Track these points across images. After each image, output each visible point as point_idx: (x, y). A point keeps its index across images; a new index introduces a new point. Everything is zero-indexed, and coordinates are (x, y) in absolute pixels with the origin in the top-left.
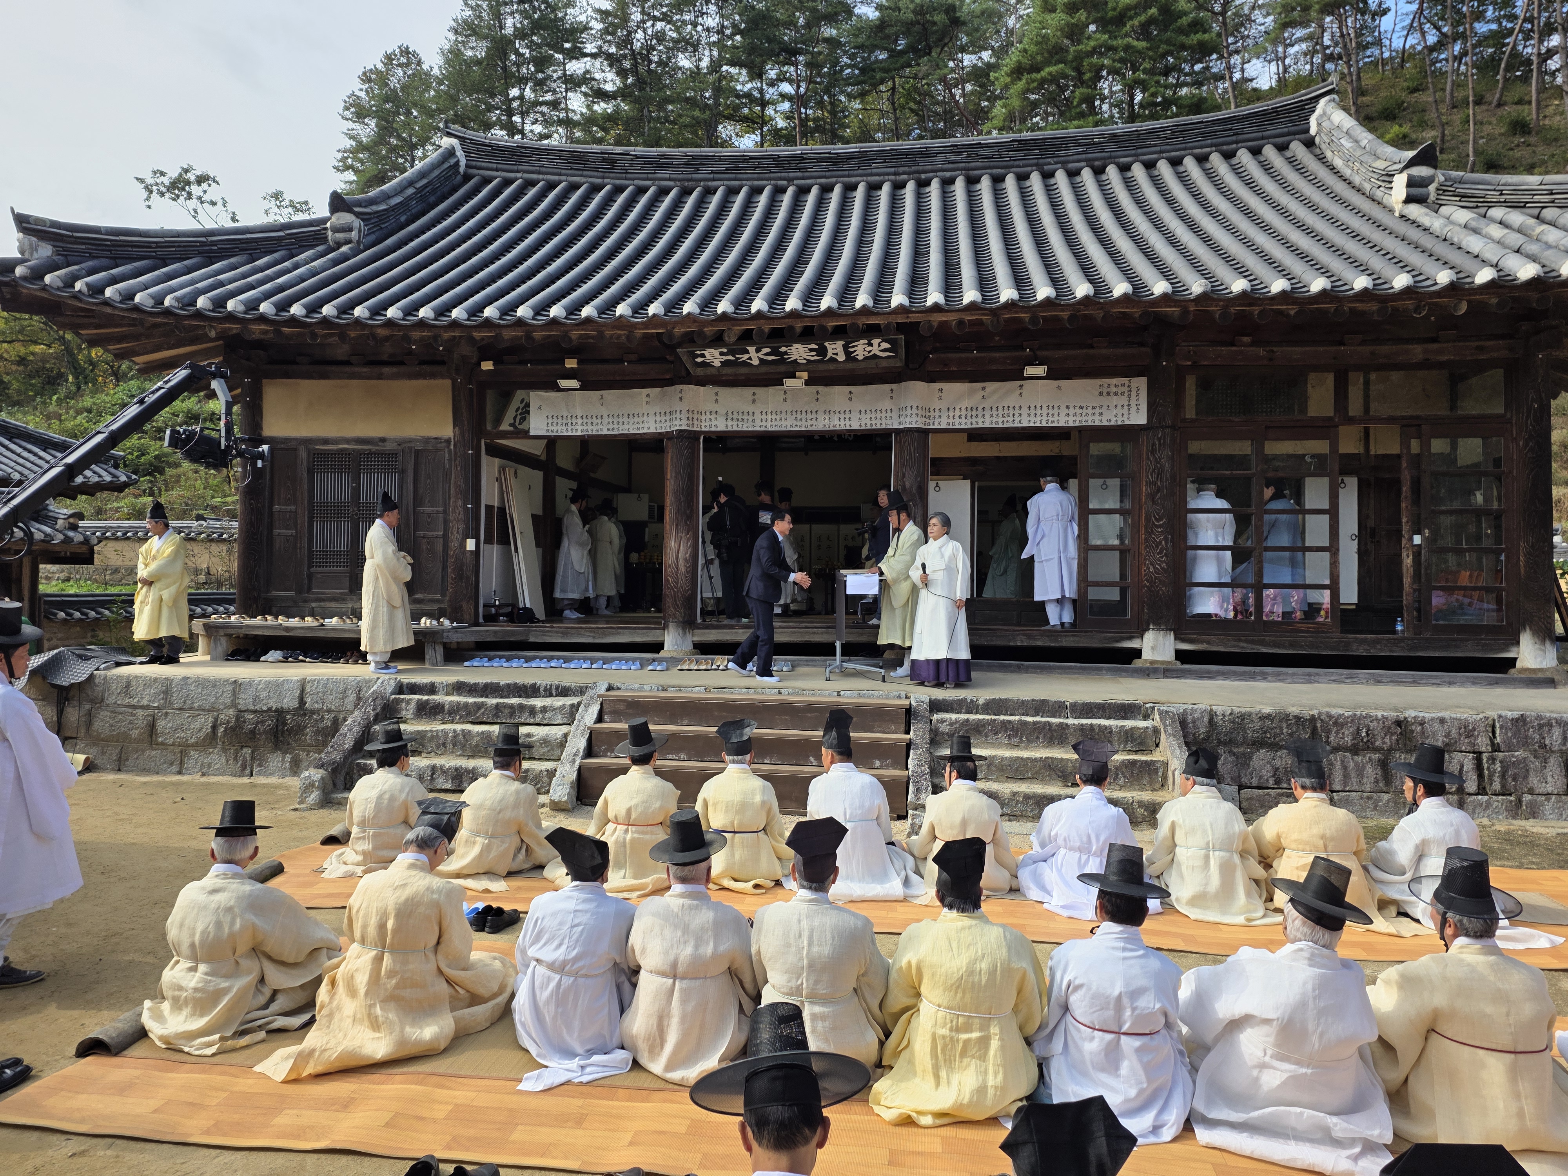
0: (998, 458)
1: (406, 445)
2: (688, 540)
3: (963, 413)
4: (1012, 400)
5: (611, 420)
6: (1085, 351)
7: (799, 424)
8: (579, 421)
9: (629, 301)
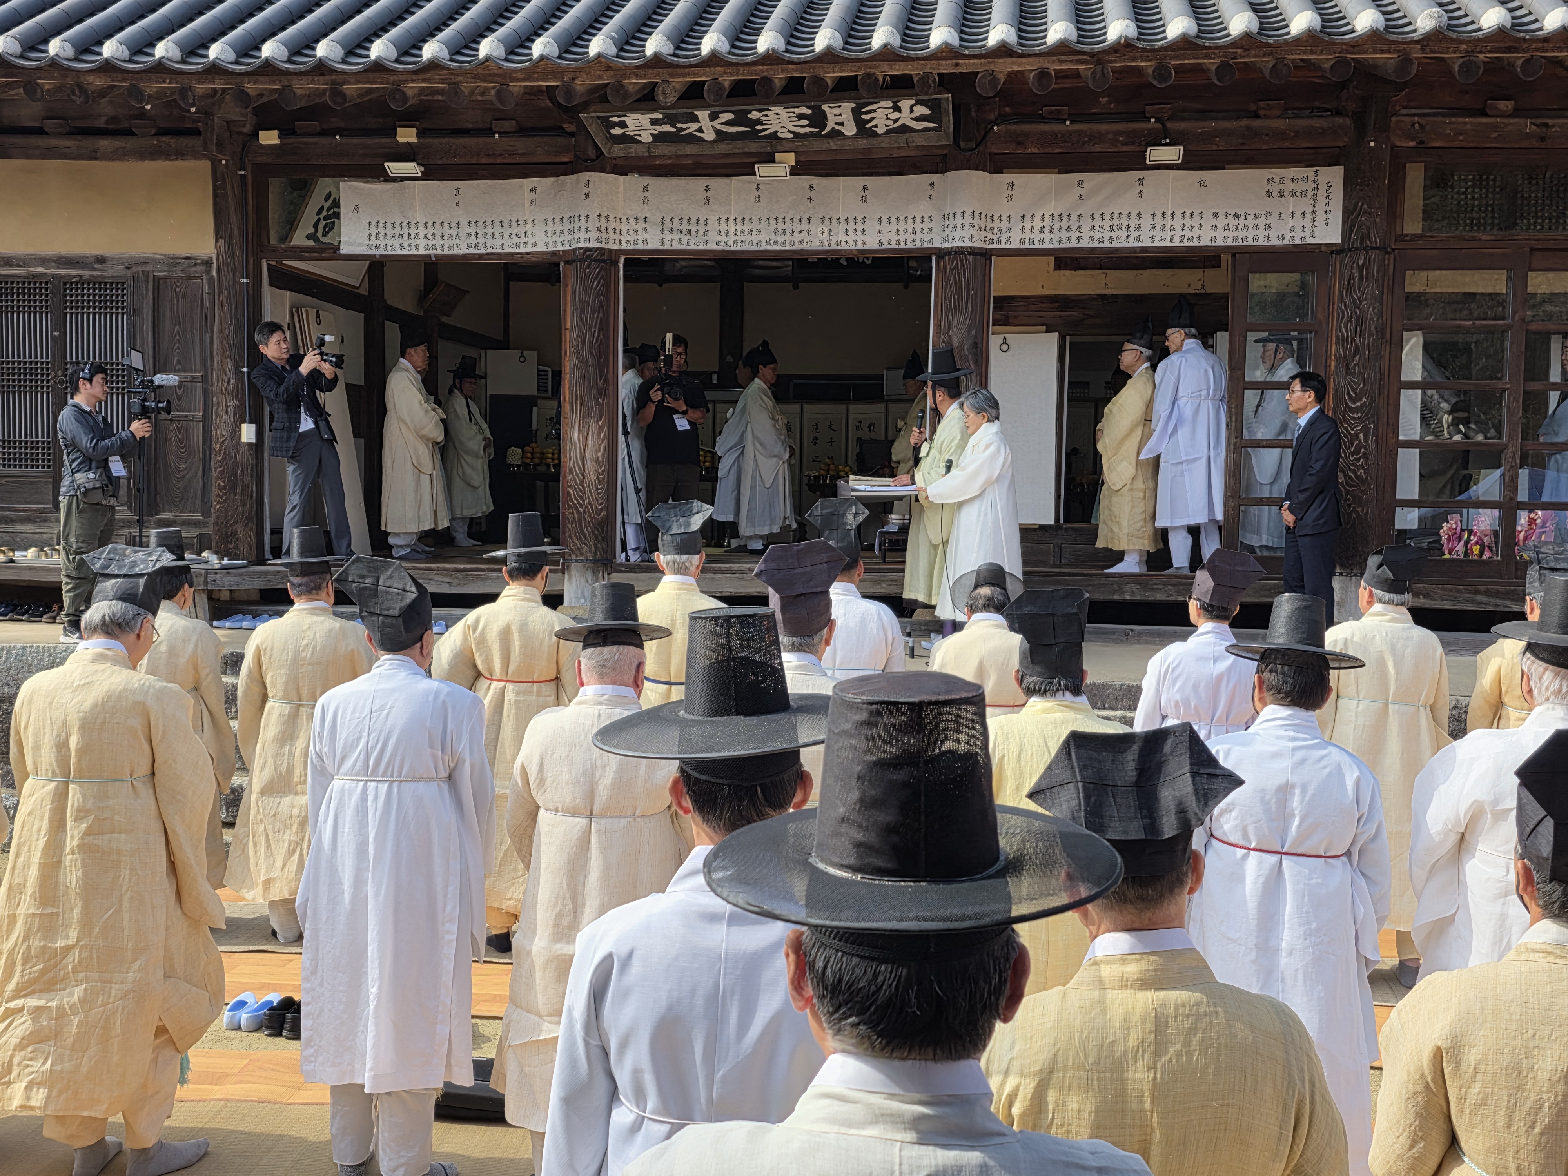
0: (1103, 297)
1: (140, 269)
2: (601, 428)
3: (1047, 222)
4: (1126, 203)
5: (472, 231)
6: (1245, 122)
7: (781, 239)
8: (422, 231)
9: (501, 31)
